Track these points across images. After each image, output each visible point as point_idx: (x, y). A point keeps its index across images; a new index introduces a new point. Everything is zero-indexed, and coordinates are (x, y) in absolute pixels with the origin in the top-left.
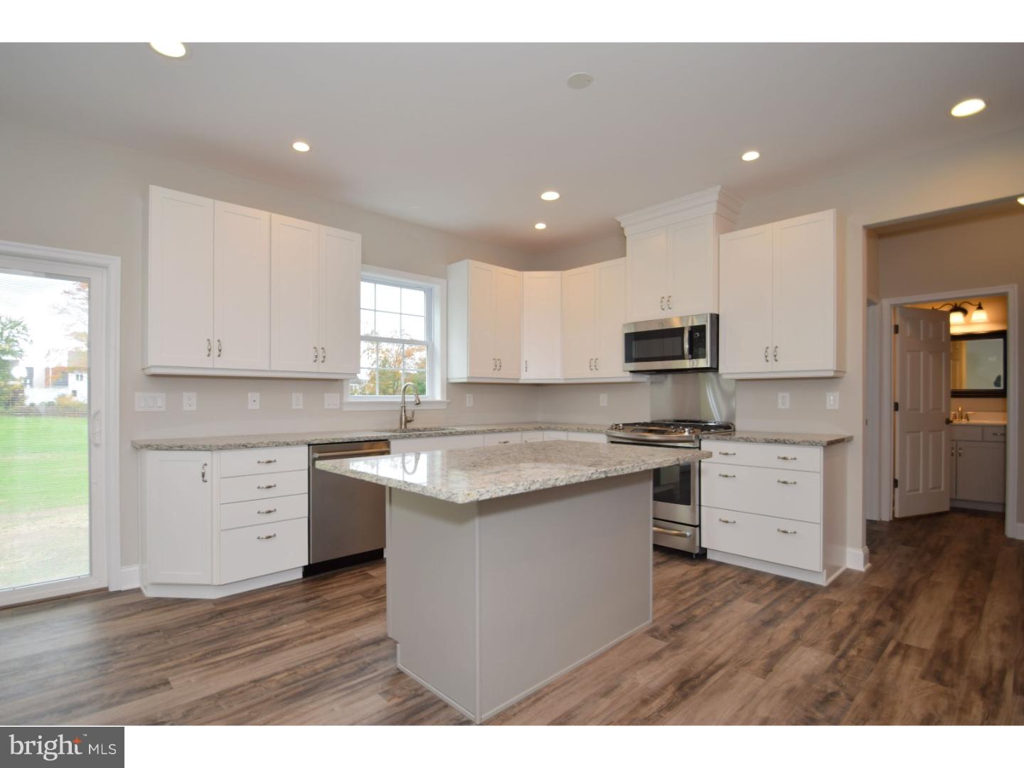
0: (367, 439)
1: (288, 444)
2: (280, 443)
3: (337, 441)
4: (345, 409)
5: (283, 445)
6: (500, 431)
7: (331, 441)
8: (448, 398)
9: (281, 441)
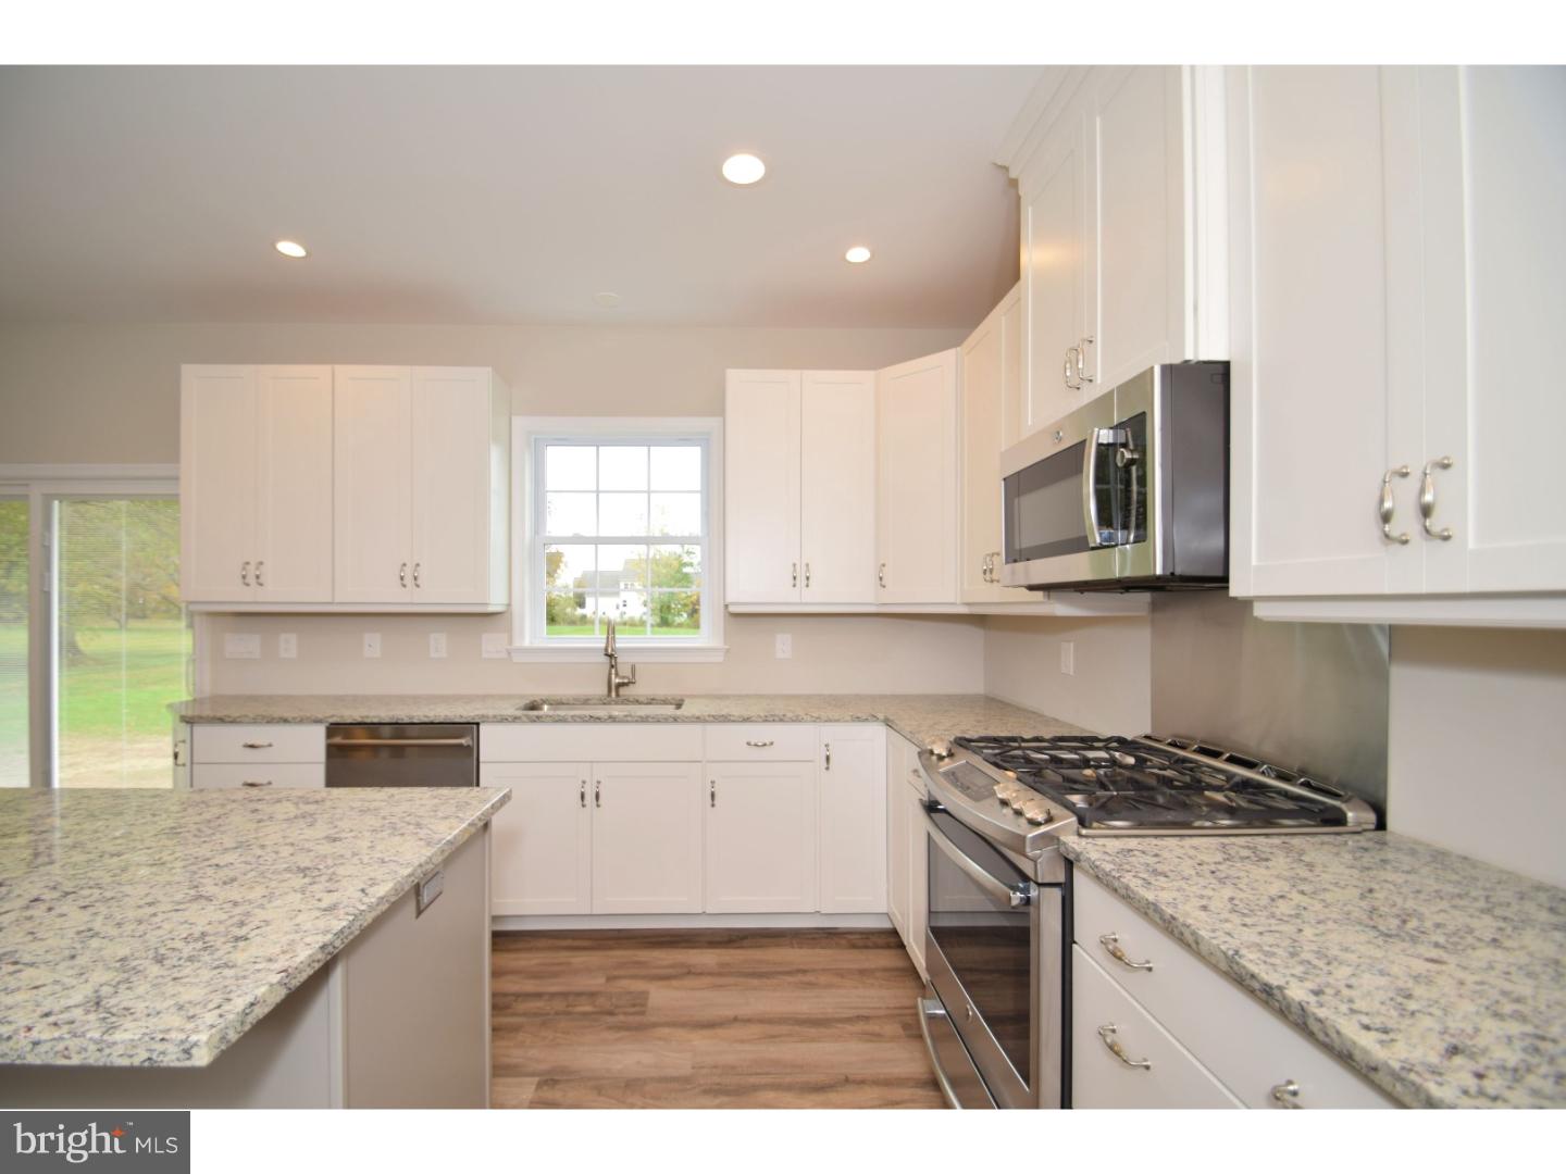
0: (426, 720)
1: (285, 721)
2: (273, 719)
3: (369, 721)
4: (516, 658)
5: (278, 722)
6: (747, 720)
7: (359, 720)
8: (725, 643)
9: (276, 715)
